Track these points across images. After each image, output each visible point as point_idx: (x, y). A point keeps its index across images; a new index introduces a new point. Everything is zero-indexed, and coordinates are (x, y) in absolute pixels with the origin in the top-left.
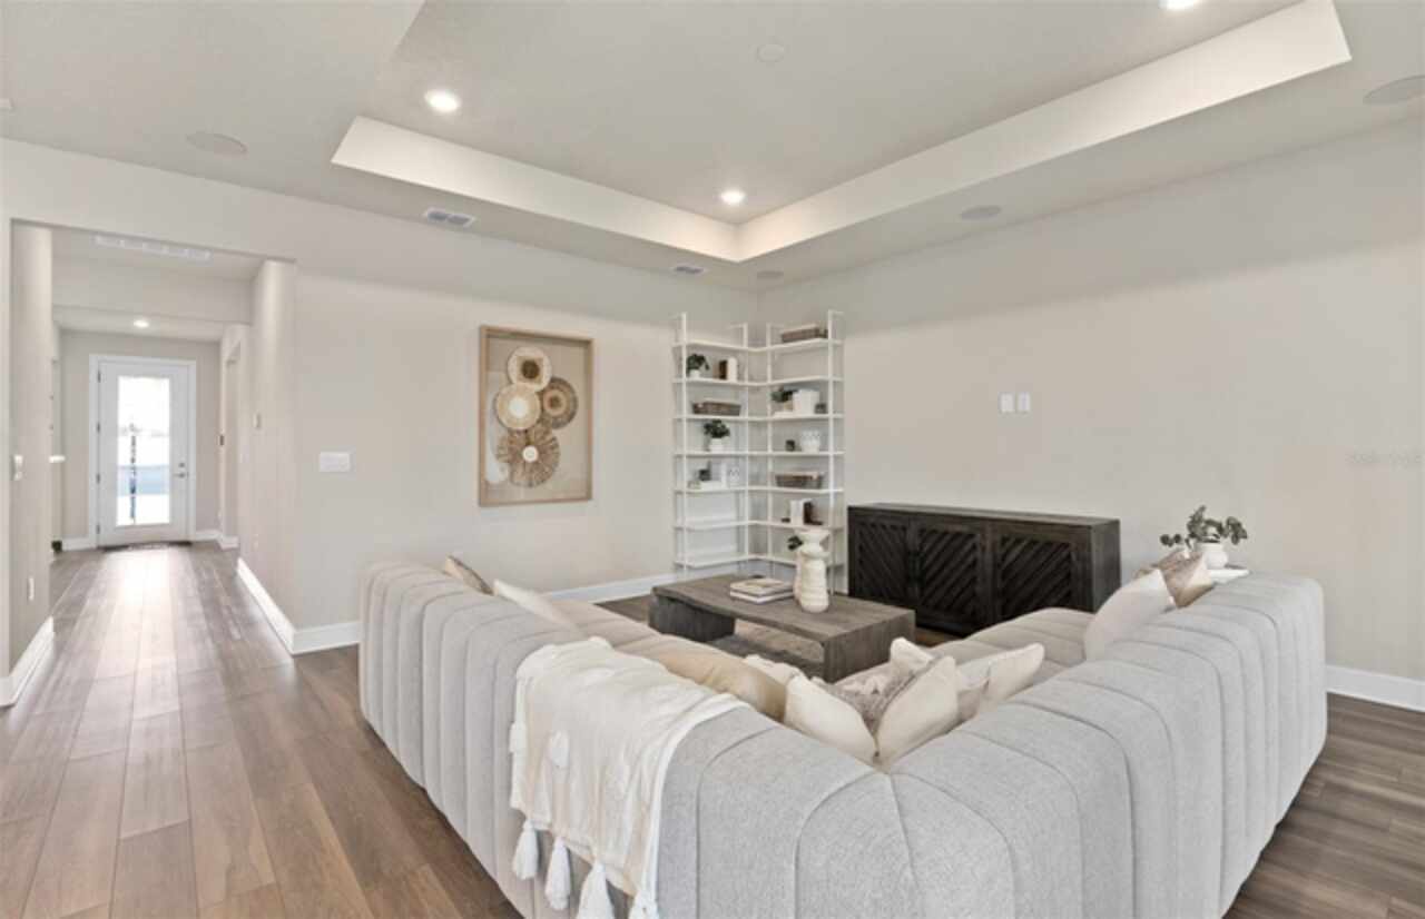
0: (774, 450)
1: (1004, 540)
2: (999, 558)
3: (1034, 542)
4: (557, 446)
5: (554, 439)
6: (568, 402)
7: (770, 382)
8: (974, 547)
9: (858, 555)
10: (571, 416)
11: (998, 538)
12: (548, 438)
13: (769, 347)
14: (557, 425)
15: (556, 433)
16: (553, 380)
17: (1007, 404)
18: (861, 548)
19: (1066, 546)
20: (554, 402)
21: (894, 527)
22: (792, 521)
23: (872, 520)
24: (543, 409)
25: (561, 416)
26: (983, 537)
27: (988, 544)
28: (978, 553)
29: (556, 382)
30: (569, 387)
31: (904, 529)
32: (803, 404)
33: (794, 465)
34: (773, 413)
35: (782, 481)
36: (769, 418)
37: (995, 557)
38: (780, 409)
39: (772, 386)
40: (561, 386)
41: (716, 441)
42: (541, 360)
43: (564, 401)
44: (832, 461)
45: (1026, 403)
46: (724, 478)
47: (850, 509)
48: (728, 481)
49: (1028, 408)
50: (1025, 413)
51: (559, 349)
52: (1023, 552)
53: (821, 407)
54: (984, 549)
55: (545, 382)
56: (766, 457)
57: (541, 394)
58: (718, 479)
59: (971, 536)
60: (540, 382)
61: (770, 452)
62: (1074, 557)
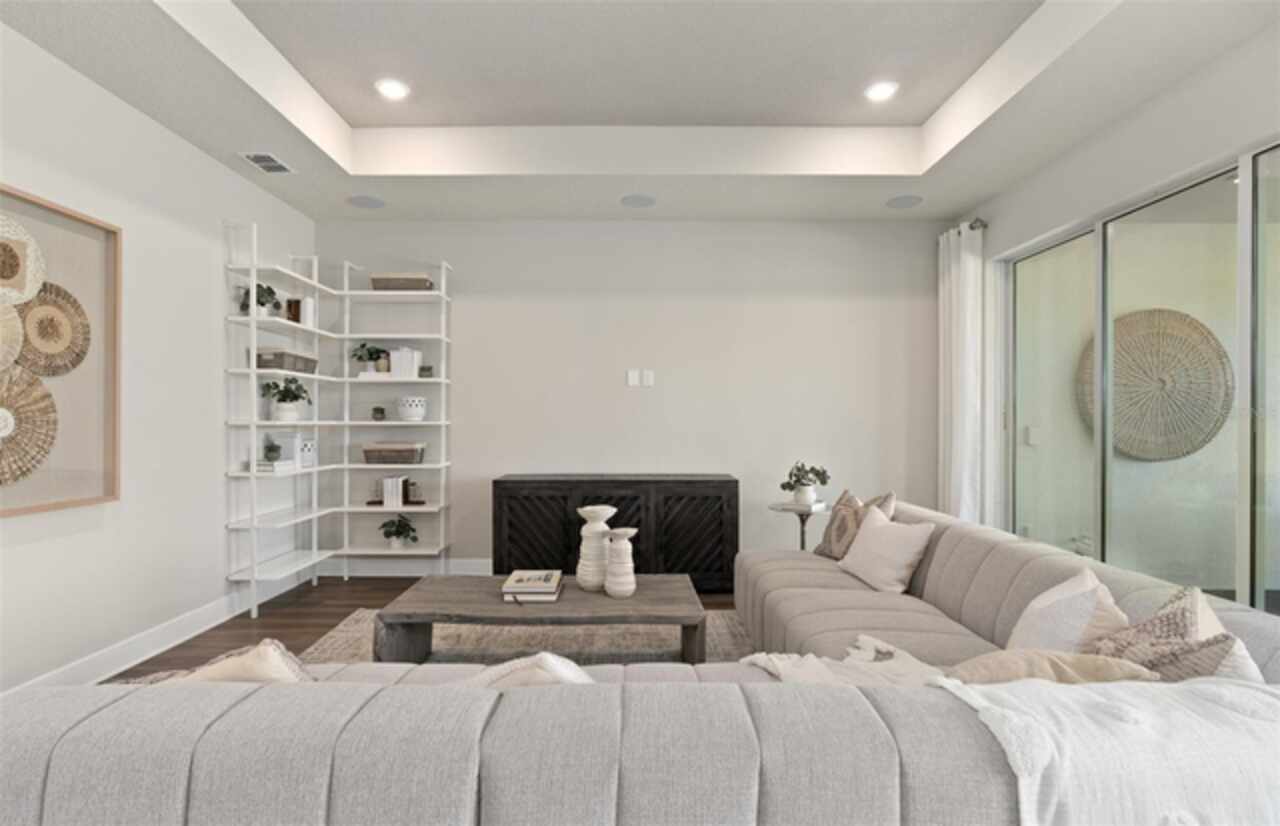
0: (351, 419)
1: (667, 499)
2: (662, 515)
3: (694, 498)
4: (52, 408)
5: (47, 396)
6: (74, 328)
7: (347, 335)
8: (639, 509)
9: (506, 530)
10: (78, 358)
11: (661, 497)
12: (37, 393)
13: (346, 292)
14: (53, 370)
15: (49, 384)
16: (46, 288)
17: (634, 378)
18: (511, 524)
19: (719, 498)
20: (48, 329)
21: (552, 498)
22: (385, 502)
23: (525, 492)
24: (26, 340)
25: (60, 355)
26: (648, 499)
27: (652, 506)
28: (642, 514)
29: (50, 292)
30: (75, 304)
31: (565, 498)
32: (405, 366)
33: (379, 436)
34: (353, 374)
35: (371, 456)
36: (347, 379)
37: (658, 516)
38: (364, 369)
39: (352, 340)
40: (61, 301)
41: (288, 406)
42: (24, 246)
43: (66, 329)
44: (443, 429)
45: (650, 378)
46: (298, 455)
47: (497, 484)
48: (303, 460)
49: (651, 382)
50: (649, 387)
51: (58, 233)
52: (684, 509)
53: (425, 371)
54: (648, 509)
55: (31, 291)
56: (342, 427)
57: (23, 309)
58: (290, 457)
59: (636, 498)
60: (21, 288)
61: (347, 421)
62: (725, 507)
